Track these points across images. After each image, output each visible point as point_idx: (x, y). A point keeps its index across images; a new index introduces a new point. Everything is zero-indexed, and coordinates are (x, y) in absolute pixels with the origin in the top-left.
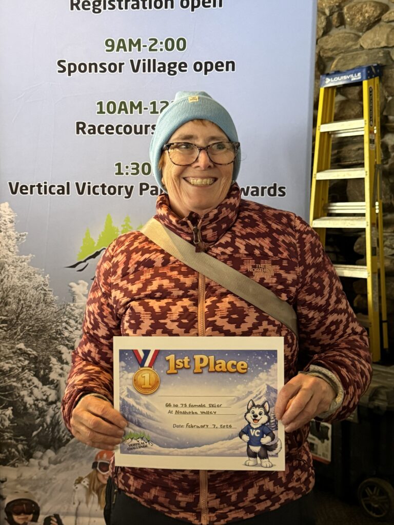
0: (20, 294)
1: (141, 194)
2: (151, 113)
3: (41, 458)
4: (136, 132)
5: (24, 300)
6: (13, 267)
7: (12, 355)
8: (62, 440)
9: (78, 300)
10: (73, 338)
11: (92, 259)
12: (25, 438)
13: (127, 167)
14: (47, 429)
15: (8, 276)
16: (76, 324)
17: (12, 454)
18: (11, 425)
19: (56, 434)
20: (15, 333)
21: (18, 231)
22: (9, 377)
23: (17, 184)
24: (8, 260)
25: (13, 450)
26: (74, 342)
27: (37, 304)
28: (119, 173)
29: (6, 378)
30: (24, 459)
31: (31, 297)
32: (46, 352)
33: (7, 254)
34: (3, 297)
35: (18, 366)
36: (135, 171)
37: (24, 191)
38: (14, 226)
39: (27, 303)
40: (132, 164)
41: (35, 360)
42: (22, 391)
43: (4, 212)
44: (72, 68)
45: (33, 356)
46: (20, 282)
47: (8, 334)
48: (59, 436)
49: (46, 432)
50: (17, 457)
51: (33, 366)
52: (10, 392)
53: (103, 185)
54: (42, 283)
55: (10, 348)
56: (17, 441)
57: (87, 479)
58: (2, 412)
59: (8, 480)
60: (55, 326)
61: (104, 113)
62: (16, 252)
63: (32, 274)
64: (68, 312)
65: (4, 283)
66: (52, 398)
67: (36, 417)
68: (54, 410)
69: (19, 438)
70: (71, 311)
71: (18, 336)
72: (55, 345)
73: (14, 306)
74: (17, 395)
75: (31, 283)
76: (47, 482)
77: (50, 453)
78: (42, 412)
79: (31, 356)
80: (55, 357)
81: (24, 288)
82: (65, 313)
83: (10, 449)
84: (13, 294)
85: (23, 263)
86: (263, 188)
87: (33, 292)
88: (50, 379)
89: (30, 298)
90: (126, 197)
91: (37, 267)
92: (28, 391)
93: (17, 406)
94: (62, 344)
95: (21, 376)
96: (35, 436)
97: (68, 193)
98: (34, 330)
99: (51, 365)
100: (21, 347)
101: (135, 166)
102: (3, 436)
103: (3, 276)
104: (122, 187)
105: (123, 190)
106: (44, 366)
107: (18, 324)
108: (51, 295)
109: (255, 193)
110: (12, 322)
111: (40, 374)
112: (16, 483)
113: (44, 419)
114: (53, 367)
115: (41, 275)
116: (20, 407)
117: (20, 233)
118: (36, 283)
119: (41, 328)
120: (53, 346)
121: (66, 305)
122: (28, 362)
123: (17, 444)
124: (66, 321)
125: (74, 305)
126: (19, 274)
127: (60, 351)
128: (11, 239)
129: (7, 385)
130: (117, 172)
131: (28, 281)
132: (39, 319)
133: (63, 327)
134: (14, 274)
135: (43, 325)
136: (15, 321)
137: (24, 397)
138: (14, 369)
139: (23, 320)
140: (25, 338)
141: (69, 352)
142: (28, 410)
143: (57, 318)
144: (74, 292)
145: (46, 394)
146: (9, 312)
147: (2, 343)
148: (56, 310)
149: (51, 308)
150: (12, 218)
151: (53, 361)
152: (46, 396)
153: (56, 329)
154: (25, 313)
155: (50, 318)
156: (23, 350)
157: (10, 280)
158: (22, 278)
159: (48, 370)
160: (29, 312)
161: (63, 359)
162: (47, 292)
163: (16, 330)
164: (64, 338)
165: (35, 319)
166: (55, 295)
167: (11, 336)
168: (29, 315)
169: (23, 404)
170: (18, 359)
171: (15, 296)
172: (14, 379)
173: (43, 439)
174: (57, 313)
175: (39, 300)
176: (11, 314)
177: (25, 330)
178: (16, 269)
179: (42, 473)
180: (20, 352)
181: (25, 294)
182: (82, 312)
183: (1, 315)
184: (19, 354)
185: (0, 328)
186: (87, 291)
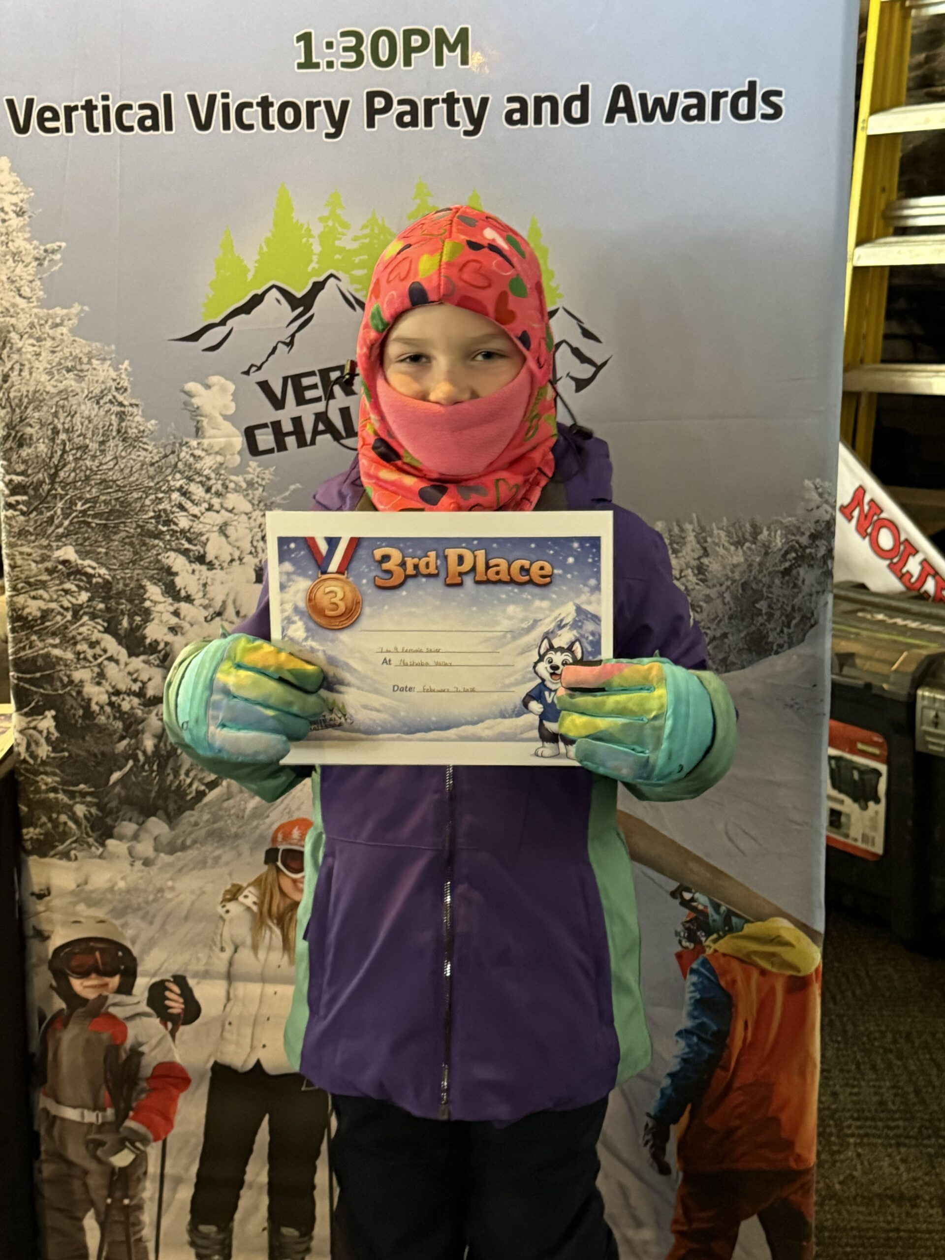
0: (56, 415)
1: (371, 124)
3: (136, 837)
5: (67, 431)
6: (32, 341)
7: (45, 577)
8: (187, 794)
9: (209, 432)
10: (201, 534)
11: (243, 316)
12: (92, 789)
13: (330, 45)
14: (146, 767)
16: (208, 496)
17: (61, 829)
18: (53, 755)
19: (171, 777)
20: (51, 520)
21: (37, 240)
22: (42, 634)
23: (30, 103)
24: (18, 319)
25: (63, 818)
26: (204, 544)
27: (102, 443)
28: (308, 63)
29: (34, 638)
31: (87, 422)
32: (133, 570)
33: (14, 305)
34: (12, 421)
35: (62, 607)
36: (352, 57)
37: (48, 125)
38: (29, 225)
39: (77, 440)
40: (344, 34)
41: (105, 590)
42: (77, 669)
45: (100, 580)
46: (53, 382)
47: (32, 523)
48: (177, 782)
49: (144, 774)
50: (74, 835)
52: (47, 672)
53: (265, 99)
54: (114, 385)
55: (38, 559)
56: (72, 795)
57: (251, 889)
58: (30, 722)
59: (53, 893)
60: (153, 501)
62: (38, 299)
63: (85, 360)
64: (185, 465)
65: (13, 386)
66: (153, 689)
67: (118, 735)
69: (75, 789)
70: (191, 460)
71: (57, 527)
72: (155, 552)
73: (42, 448)
74: (66, 679)
75: (83, 385)
76: (151, 897)
77: (157, 826)
78: (130, 725)
79: (94, 580)
80: (155, 584)
81: (66, 399)
82: (176, 465)
83: (54, 816)
84: (36, 415)
85: (60, 330)
86: (717, 97)
87: (88, 409)
88: (148, 641)
89: (82, 424)
90: (328, 136)
91: (96, 341)
92: (92, 671)
93: (68, 706)
94: (172, 549)
95: (72, 631)
96: (115, 784)
97: (169, 127)
98: (97, 510)
99: (147, 604)
100: (67, 557)
101: (352, 41)
102: (37, 782)
103: (9, 365)
104: (318, 104)
105: (320, 113)
106: (128, 607)
107: (55, 496)
108: (137, 418)
109: (693, 112)
110: (41, 490)
111: (119, 627)
112: (74, 899)
113: (137, 742)
114: (153, 609)
115: (109, 362)
116: (75, 709)
117: (45, 245)
118: (96, 385)
119: (115, 506)
120: (150, 554)
121: (177, 445)
122: (89, 594)
123: (71, 802)
124: (180, 489)
125: (199, 444)
126: (49, 358)
127: (169, 568)
128: (23, 262)
129: (38, 655)
130: (302, 60)
131: (75, 380)
132: (111, 483)
133: (173, 504)
134: (37, 359)
135: (122, 499)
136: (46, 487)
137: (82, 686)
138: (53, 614)
139: (68, 484)
140: (75, 534)
141: (193, 572)
142: (95, 718)
143: (156, 481)
144: (198, 408)
145: (140, 679)
146: (30, 463)
147: (16, 545)
148: (152, 458)
149: (139, 453)
150: (22, 201)
151: (152, 594)
152: (139, 684)
153: (156, 509)
154: (73, 465)
155: (137, 480)
156: (74, 564)
157: (28, 377)
158: (58, 370)
159: (140, 616)
160: (81, 462)
161: (178, 588)
162: (126, 410)
163: (52, 512)
164: (178, 534)
165: (100, 483)
166: (147, 417)
167: (39, 528)
168: (81, 471)
169: (83, 703)
170: (60, 587)
171: (43, 421)
172: (54, 639)
173: (138, 793)
174: (156, 465)
175: (107, 430)
176: (37, 470)
177: (76, 511)
178: (40, 346)
179: (140, 874)
180: (64, 569)
181: (67, 416)
182: (221, 464)
183: (8, 473)
184: (62, 574)
185: (10, 506)
186: (233, 405)
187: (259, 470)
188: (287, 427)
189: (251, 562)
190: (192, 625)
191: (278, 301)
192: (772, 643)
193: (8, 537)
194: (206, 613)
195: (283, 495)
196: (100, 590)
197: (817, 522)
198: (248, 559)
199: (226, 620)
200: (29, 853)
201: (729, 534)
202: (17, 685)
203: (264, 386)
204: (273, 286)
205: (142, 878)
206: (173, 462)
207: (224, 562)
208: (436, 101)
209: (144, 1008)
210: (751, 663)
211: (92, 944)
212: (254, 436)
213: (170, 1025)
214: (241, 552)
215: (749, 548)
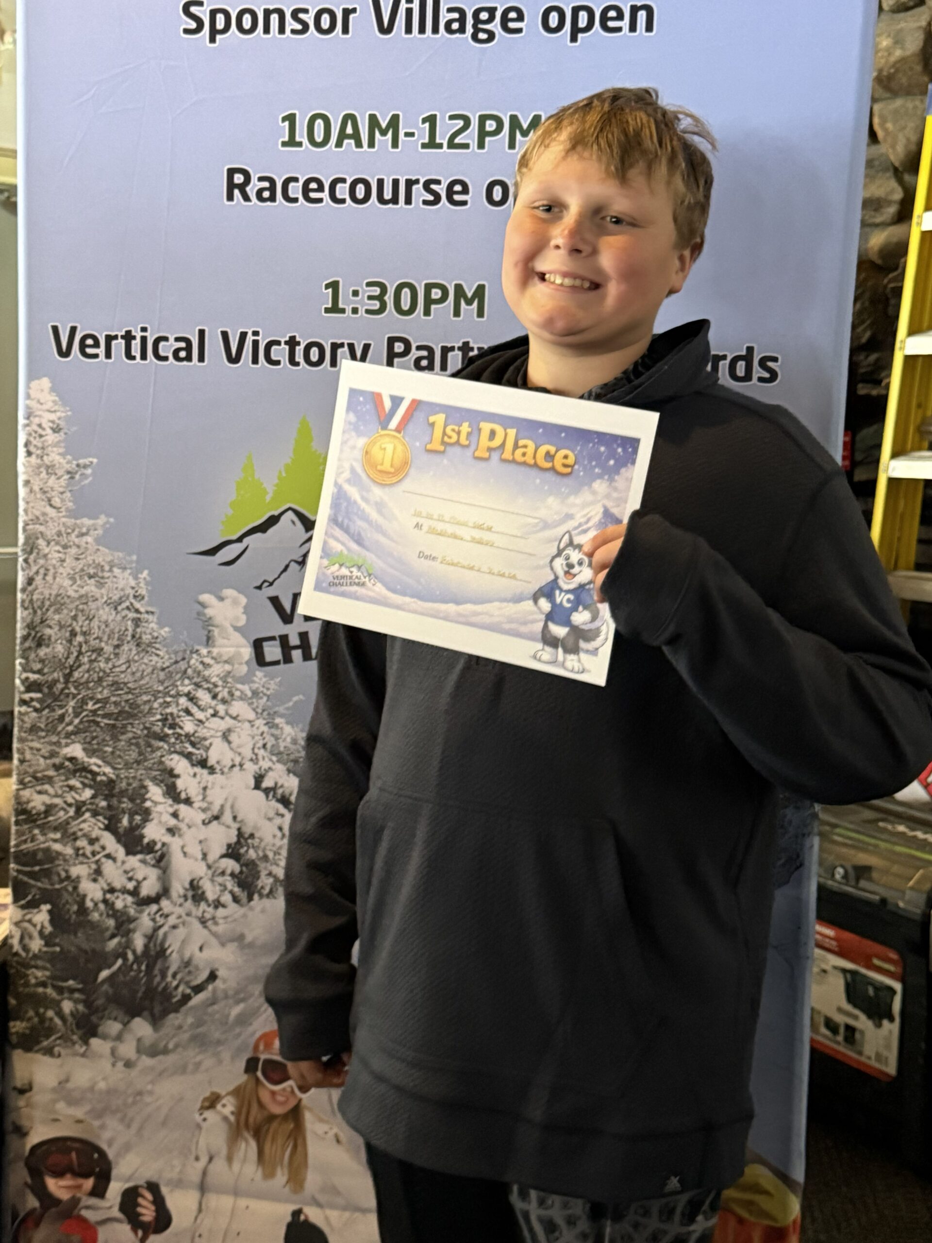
0: (75, 618)
1: (390, 365)
2: (424, 146)
3: (119, 1038)
4: (381, 200)
5: (84, 634)
6: (58, 548)
7: (51, 773)
8: (173, 997)
9: (219, 641)
10: (205, 739)
11: (259, 535)
12: (80, 986)
13: (355, 293)
14: (135, 967)
15: (47, 570)
16: (214, 703)
18: (45, 949)
19: (158, 979)
20: (62, 718)
21: (70, 455)
22: (44, 829)
23: (73, 330)
24: (46, 527)
25: (50, 1013)
26: (207, 749)
27: (117, 647)
28: (335, 309)
29: (36, 831)
30: (75, 1038)
31: (103, 627)
32: (137, 770)
33: (44, 514)
34: (32, 622)
35: (65, 802)
36: (376, 306)
37: (89, 351)
38: (65, 440)
39: (92, 643)
40: (369, 284)
41: (108, 788)
42: (75, 865)
43: (39, 402)
44: (220, 22)
45: (104, 778)
46: (75, 587)
48: (163, 984)
49: (132, 974)
50: (60, 1031)
52: (46, 866)
53: (293, 338)
54: (132, 592)
55: (47, 754)
56: (60, 990)
57: (230, 1098)
58: (25, 915)
59: (35, 1089)
60: (161, 705)
61: (300, 144)
62: (67, 510)
63: (107, 568)
64: (195, 671)
65: (36, 589)
66: (149, 888)
67: (109, 933)
68: (154, 920)
69: (64, 984)
70: (201, 667)
71: (68, 724)
72: (159, 754)
73: (60, 649)
74: (63, 874)
75: (104, 591)
76: (130, 1100)
77: (141, 1027)
78: (122, 924)
79: (99, 778)
80: (157, 785)
81: (86, 603)
82: (185, 672)
83: (42, 1010)
84: (57, 617)
85: (85, 539)
87: (107, 614)
88: (146, 841)
89: (99, 628)
91: (118, 551)
92: (90, 867)
93: (63, 901)
94: (175, 752)
95: (74, 827)
96: (104, 981)
97: (201, 358)
98: (106, 711)
99: (148, 804)
100: (75, 754)
101: (377, 291)
102: (27, 976)
103: (34, 569)
104: (342, 345)
105: (343, 353)
106: (129, 806)
107: (68, 695)
108: (153, 625)
110: (55, 689)
111: (119, 825)
112: (54, 1096)
113: (128, 941)
114: (153, 809)
115: (129, 571)
116: (70, 905)
117: (77, 460)
118: (115, 592)
119: (124, 707)
120: (154, 755)
121: (188, 652)
122: (93, 792)
123: (58, 997)
124: (188, 695)
125: (209, 652)
126: (73, 565)
127: (172, 770)
128: (56, 474)
129: (38, 849)
130: (330, 306)
131: (96, 586)
132: (122, 686)
133: (180, 708)
134: (62, 565)
135: (131, 701)
136: (60, 686)
137: (79, 882)
138: (57, 809)
139: (82, 684)
140: (84, 732)
141: (195, 775)
142: (88, 915)
143: (166, 684)
144: (210, 618)
145: (135, 877)
146: (47, 662)
147: (27, 740)
148: (164, 663)
149: (151, 658)
150: (59, 419)
151: (154, 794)
152: (134, 883)
153: (163, 712)
154: (87, 666)
155: (147, 683)
156: (80, 761)
157: (51, 582)
158: (81, 576)
159: (140, 815)
160: (96, 664)
161: (178, 790)
162: (142, 616)
163: (63, 711)
164: (183, 738)
165: (112, 685)
166: (161, 625)
167: (50, 725)
168: (95, 672)
169: (78, 899)
170: (66, 783)
171: (63, 623)
172: (55, 833)
173: (125, 992)
174: (167, 670)
175: (123, 635)
176: (52, 669)
177: (86, 710)
178: (65, 553)
179: (121, 1076)
180: (71, 766)
181: (86, 619)
182: (229, 673)
183: (25, 670)
184: (69, 770)
185: (23, 702)
186: (244, 617)
187: (264, 680)
188: (294, 641)
189: (251, 768)
190: (189, 827)
191: (293, 522)
193: (20, 731)
194: (203, 816)
195: (287, 706)
196: (104, 788)
198: (248, 765)
199: (223, 824)
200: (15, 1047)
202: (15, 878)
203: (275, 601)
204: (290, 509)
205: (122, 1079)
206: (183, 668)
207: (225, 767)
208: (452, 349)
209: (116, 1213)
211: (69, 1143)
212: (261, 647)
213: (140, 1233)
214: (243, 758)
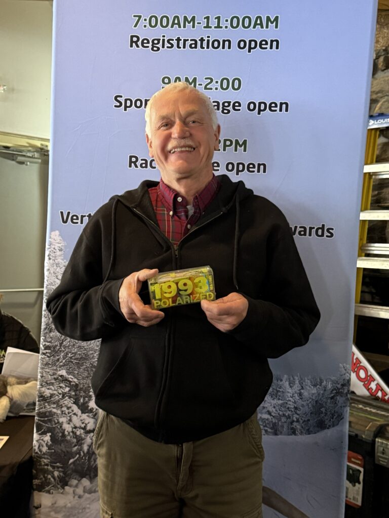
3: (76, 486)
7: (53, 381)
12: (62, 466)
14: (84, 458)
18: (48, 451)
19: (93, 462)
20: (58, 360)
21: (66, 260)
22: (49, 403)
23: (69, 213)
29: (46, 404)
30: (59, 486)
32: (87, 380)
33: (54, 282)
35: (58, 393)
37: (74, 221)
38: (64, 254)
41: (75, 387)
42: (61, 417)
43: (54, 239)
44: (128, 103)
45: (74, 383)
47: (51, 360)
48: (94, 465)
50: (53, 483)
51: (73, 393)
52: (50, 418)
55: (52, 374)
56: (54, 467)
58: (41, 437)
59: (42, 507)
66: (90, 427)
67: (73, 445)
69: (54, 465)
71: (60, 362)
74: (56, 421)
76: (80, 511)
77: (86, 482)
78: (79, 441)
79: (72, 383)
83: (46, 475)
86: (311, 229)
88: (90, 408)
92: (67, 418)
93: (56, 432)
95: (61, 402)
96: (71, 464)
98: (76, 357)
99: (91, 394)
100: (62, 374)
102: (41, 461)
106: (84, 394)
107: (61, 351)
109: (302, 233)
110: (56, 349)
111: (79, 402)
112: (50, 510)
113: (81, 448)
116: (59, 434)
119: (83, 356)
122: (69, 389)
123: (53, 470)
128: (60, 267)
129: (47, 411)
132: (82, 347)
135: (86, 354)
136: (58, 348)
137: (62, 424)
138: (55, 395)
139: (66, 347)
140: (67, 366)
142: (66, 437)
145: (85, 422)
146: (53, 338)
150: (62, 246)
152: (84, 425)
154: (69, 340)
156: (65, 377)
159: (88, 398)
163: (59, 357)
165: (78, 347)
167: (53, 363)
169: (62, 431)
170: (59, 385)
172: (54, 405)
173: (80, 468)
176: (55, 341)
177: (68, 357)
179: (77, 501)
180: (61, 379)
183: (44, 341)
184: (60, 380)
185: (44, 354)
192: (326, 425)
193: (41, 365)
197: (344, 380)
200: (34, 490)
201: (311, 382)
202: (38, 422)
205: (77, 503)
210: (318, 431)
215: (319, 388)
